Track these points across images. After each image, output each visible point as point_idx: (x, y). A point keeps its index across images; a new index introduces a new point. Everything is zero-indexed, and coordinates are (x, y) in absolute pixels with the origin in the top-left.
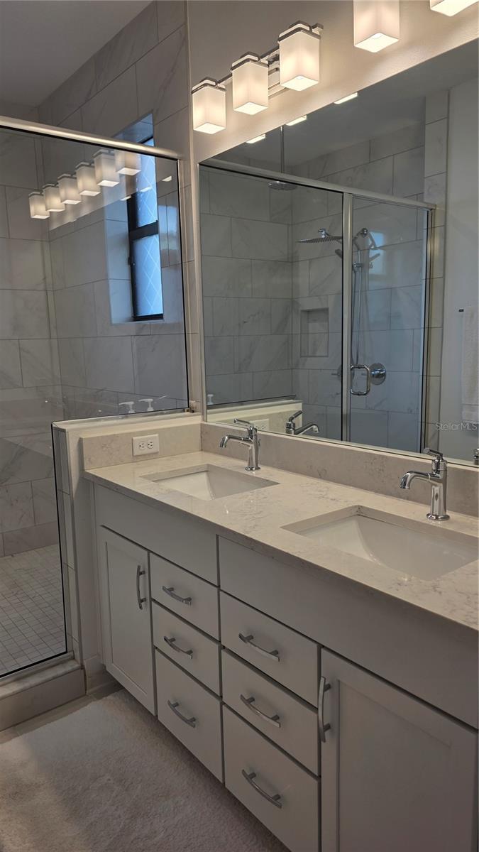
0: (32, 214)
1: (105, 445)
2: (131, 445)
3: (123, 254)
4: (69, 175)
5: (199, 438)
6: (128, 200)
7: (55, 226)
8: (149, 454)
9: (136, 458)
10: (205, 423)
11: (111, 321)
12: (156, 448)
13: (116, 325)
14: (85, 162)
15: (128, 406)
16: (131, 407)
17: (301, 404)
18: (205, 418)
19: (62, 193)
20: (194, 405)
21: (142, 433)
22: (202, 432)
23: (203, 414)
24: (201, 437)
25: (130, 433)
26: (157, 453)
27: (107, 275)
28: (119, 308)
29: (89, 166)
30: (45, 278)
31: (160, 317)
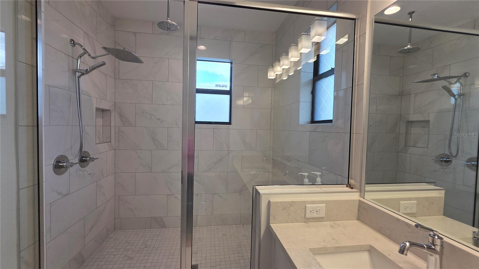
0: (268, 76)
1: (286, 208)
2: (304, 210)
3: (310, 89)
4: (286, 54)
5: (357, 210)
6: (314, 62)
7: (278, 81)
8: (317, 218)
9: (307, 220)
10: (362, 199)
11: (299, 123)
12: (322, 214)
13: (301, 125)
14: (294, 44)
15: (304, 176)
16: (306, 177)
17: (444, 191)
18: (362, 195)
19: (281, 63)
20: (353, 183)
21: (313, 202)
22: (359, 206)
23: (360, 192)
24: (359, 210)
25: (304, 202)
26: (323, 218)
27: (299, 99)
28: (304, 116)
29: (296, 46)
30: (271, 103)
31: (330, 121)
